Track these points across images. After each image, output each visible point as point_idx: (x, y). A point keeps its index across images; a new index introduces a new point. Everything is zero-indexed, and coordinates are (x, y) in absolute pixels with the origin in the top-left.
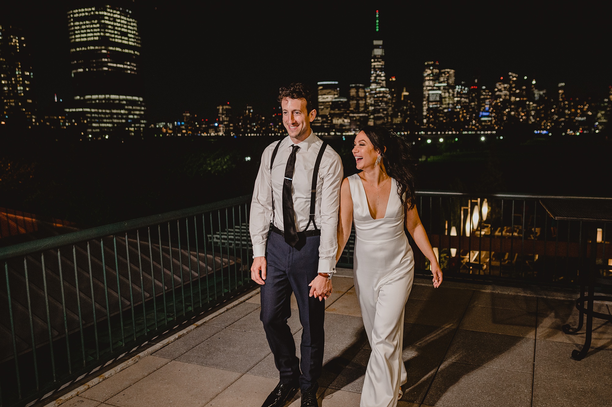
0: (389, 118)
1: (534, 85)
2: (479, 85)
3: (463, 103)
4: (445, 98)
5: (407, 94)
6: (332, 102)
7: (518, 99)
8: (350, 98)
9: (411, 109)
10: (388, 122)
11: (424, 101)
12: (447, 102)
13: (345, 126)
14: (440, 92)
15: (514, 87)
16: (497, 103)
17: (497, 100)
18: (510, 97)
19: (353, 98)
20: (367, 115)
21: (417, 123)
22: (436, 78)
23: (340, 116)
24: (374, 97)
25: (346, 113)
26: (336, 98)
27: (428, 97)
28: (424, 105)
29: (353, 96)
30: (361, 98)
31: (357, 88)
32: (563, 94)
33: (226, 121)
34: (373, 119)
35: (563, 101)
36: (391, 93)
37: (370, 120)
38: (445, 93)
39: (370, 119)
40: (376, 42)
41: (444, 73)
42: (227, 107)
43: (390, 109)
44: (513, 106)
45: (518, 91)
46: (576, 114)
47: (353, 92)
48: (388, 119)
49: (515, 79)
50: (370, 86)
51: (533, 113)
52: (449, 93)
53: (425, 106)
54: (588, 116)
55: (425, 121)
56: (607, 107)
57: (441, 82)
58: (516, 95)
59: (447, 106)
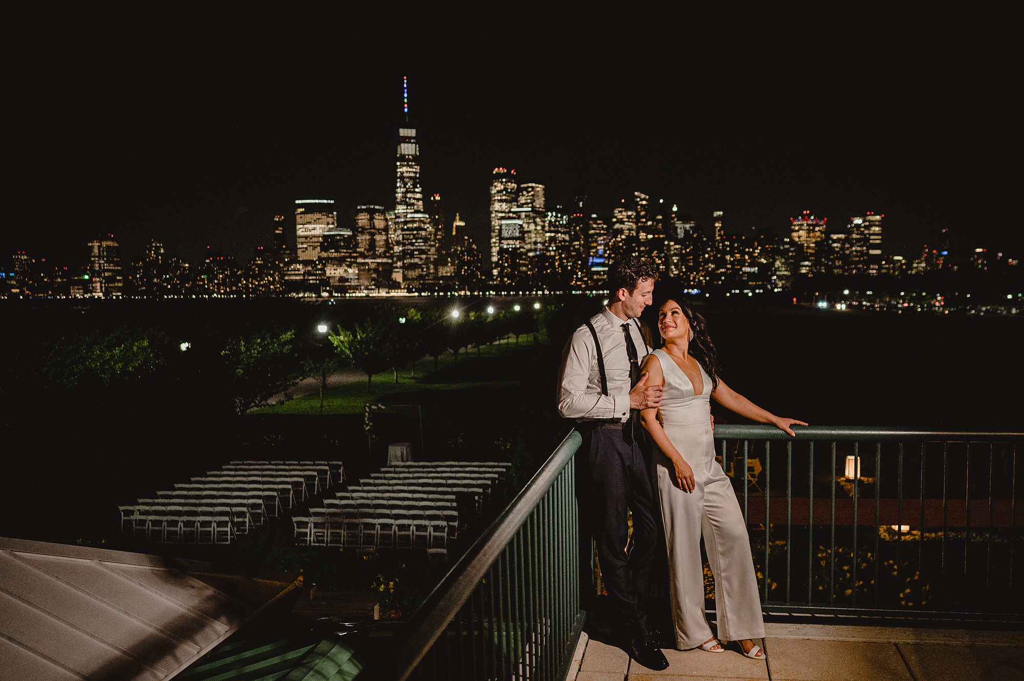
0: (432, 267)
1: (675, 213)
2: (587, 211)
3: (560, 242)
4: (530, 232)
5: (463, 224)
6: (324, 237)
7: (650, 236)
8: (357, 230)
9: (470, 251)
10: (428, 274)
11: (491, 238)
12: (534, 240)
13: (347, 280)
14: (520, 222)
15: (643, 217)
16: (616, 242)
17: (616, 237)
18: (638, 233)
19: (363, 230)
20: (390, 261)
21: (481, 276)
22: (513, 197)
23: (340, 261)
24: (403, 230)
25: (351, 257)
26: (330, 230)
27: (500, 230)
28: (493, 245)
29: (363, 228)
30: (379, 231)
31: (371, 212)
32: (721, 229)
33: (108, 271)
34: (401, 268)
35: (723, 241)
36: (434, 223)
37: (396, 270)
38: (529, 223)
39: (397, 268)
40: (403, 132)
41: (526, 189)
42: (110, 243)
43: (433, 250)
44: (642, 249)
45: (650, 223)
46: (742, 263)
47: (363, 220)
48: (428, 268)
49: (644, 202)
50: (394, 209)
51: (675, 259)
52: (536, 225)
53: (496, 247)
54: (760, 265)
55: (495, 272)
56: (788, 250)
57: (522, 206)
58: (647, 230)
59: (533, 247)
